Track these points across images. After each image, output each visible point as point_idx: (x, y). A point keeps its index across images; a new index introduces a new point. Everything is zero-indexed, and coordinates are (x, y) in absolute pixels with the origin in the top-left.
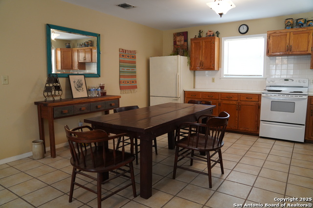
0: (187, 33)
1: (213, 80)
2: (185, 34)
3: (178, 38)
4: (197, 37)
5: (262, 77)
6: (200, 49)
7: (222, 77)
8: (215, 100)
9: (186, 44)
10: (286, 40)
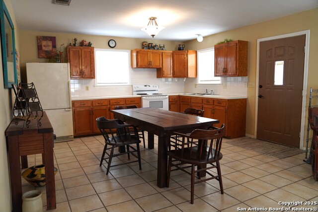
0: (54, 38)
1: (87, 88)
2: (53, 39)
3: (44, 43)
4: (72, 44)
5: (128, 84)
6: (79, 58)
7: (96, 85)
8: (105, 107)
9: (54, 50)
10: (148, 57)
